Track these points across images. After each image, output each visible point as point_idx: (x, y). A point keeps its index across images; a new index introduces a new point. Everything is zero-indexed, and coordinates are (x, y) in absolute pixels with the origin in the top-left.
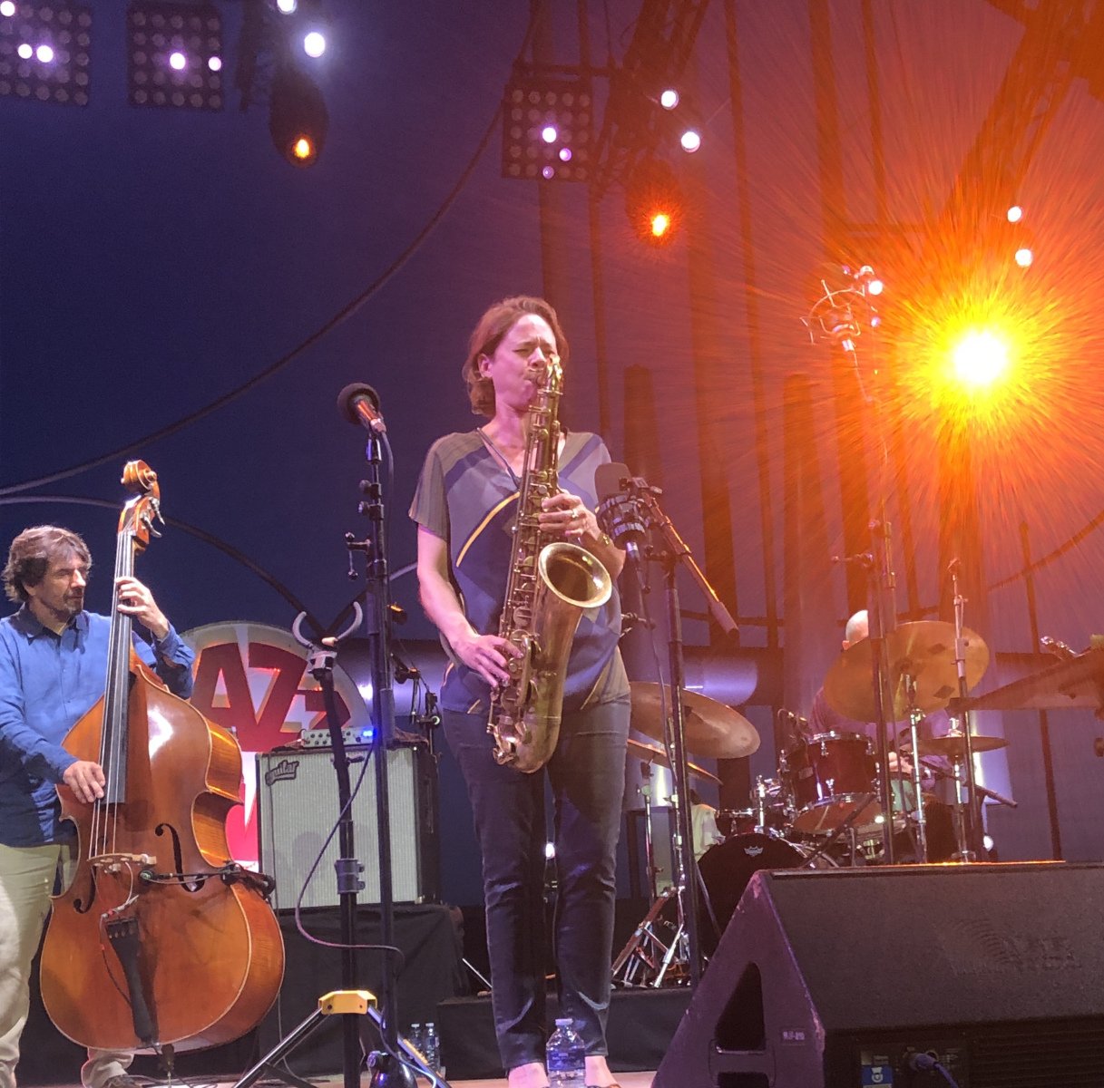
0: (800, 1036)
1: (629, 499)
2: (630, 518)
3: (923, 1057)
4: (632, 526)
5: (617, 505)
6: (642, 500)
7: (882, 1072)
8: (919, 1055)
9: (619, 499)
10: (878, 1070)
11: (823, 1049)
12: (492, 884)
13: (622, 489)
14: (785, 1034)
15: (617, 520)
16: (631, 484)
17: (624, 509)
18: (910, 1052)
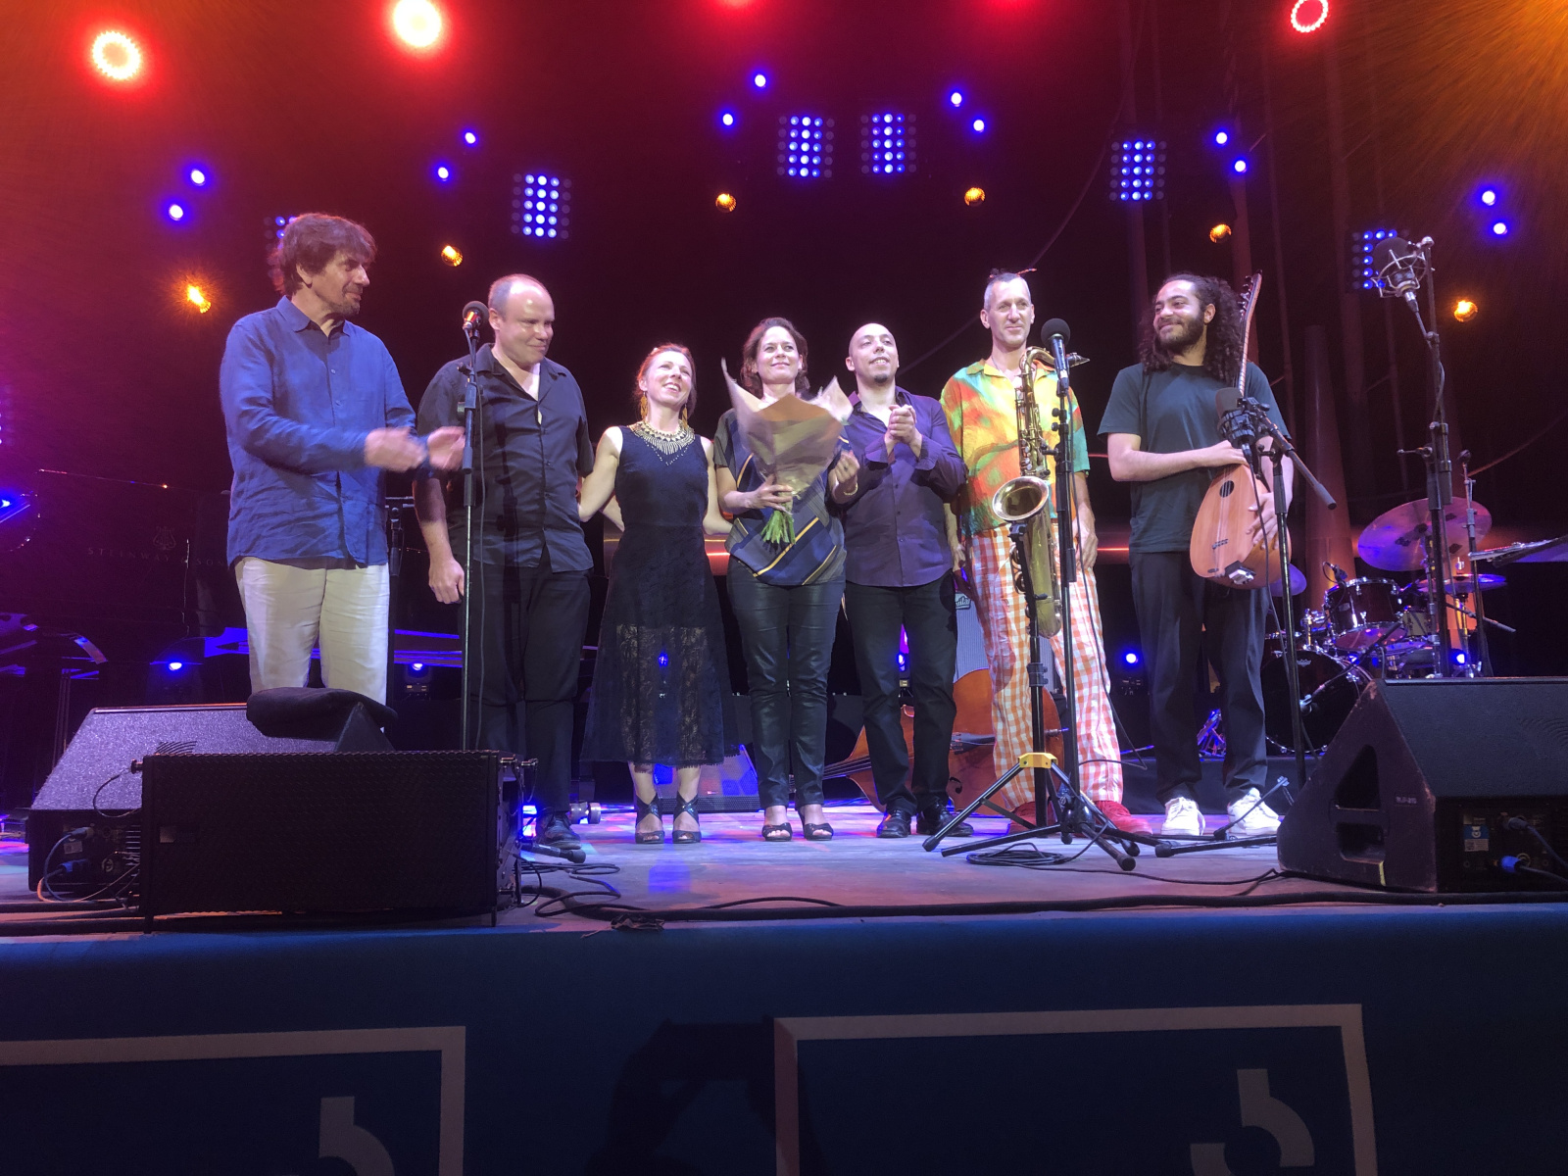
0: (1412, 800)
2: (1244, 426)
3: (1516, 820)
5: (1234, 417)
6: (1253, 413)
7: (1480, 830)
8: (1511, 819)
9: (1236, 413)
10: (1475, 828)
11: (1434, 810)
13: (1238, 405)
14: (1398, 799)
15: (1235, 428)
17: (1240, 420)
18: (1503, 817)
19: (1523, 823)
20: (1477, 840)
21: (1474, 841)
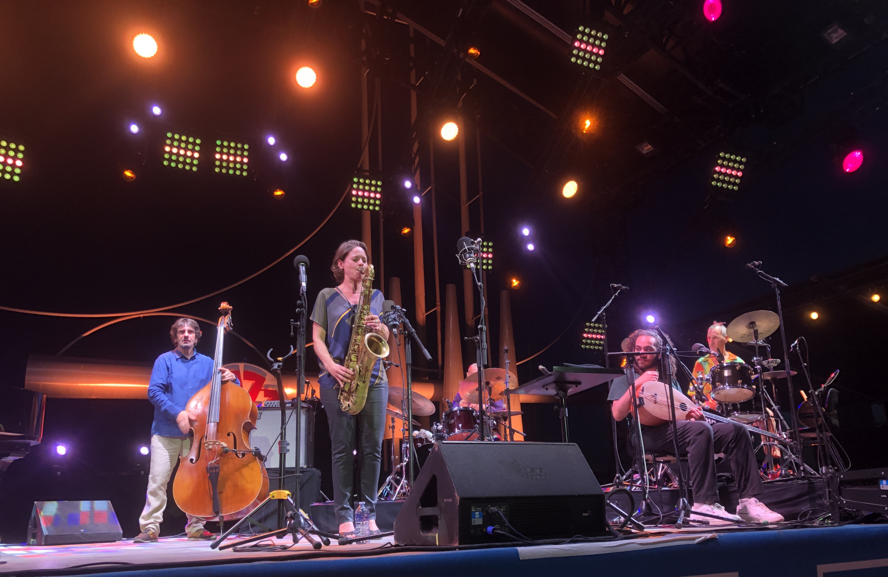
0: (450, 500)
1: (394, 313)
3: (494, 509)
4: (395, 323)
5: (390, 315)
6: (399, 314)
7: (479, 514)
8: (492, 508)
9: (391, 313)
10: (477, 513)
11: (458, 504)
12: (335, 454)
13: (392, 309)
14: (445, 500)
16: (395, 308)
17: (393, 316)
18: (489, 507)
19: (496, 510)
20: (477, 519)
21: (476, 519)
